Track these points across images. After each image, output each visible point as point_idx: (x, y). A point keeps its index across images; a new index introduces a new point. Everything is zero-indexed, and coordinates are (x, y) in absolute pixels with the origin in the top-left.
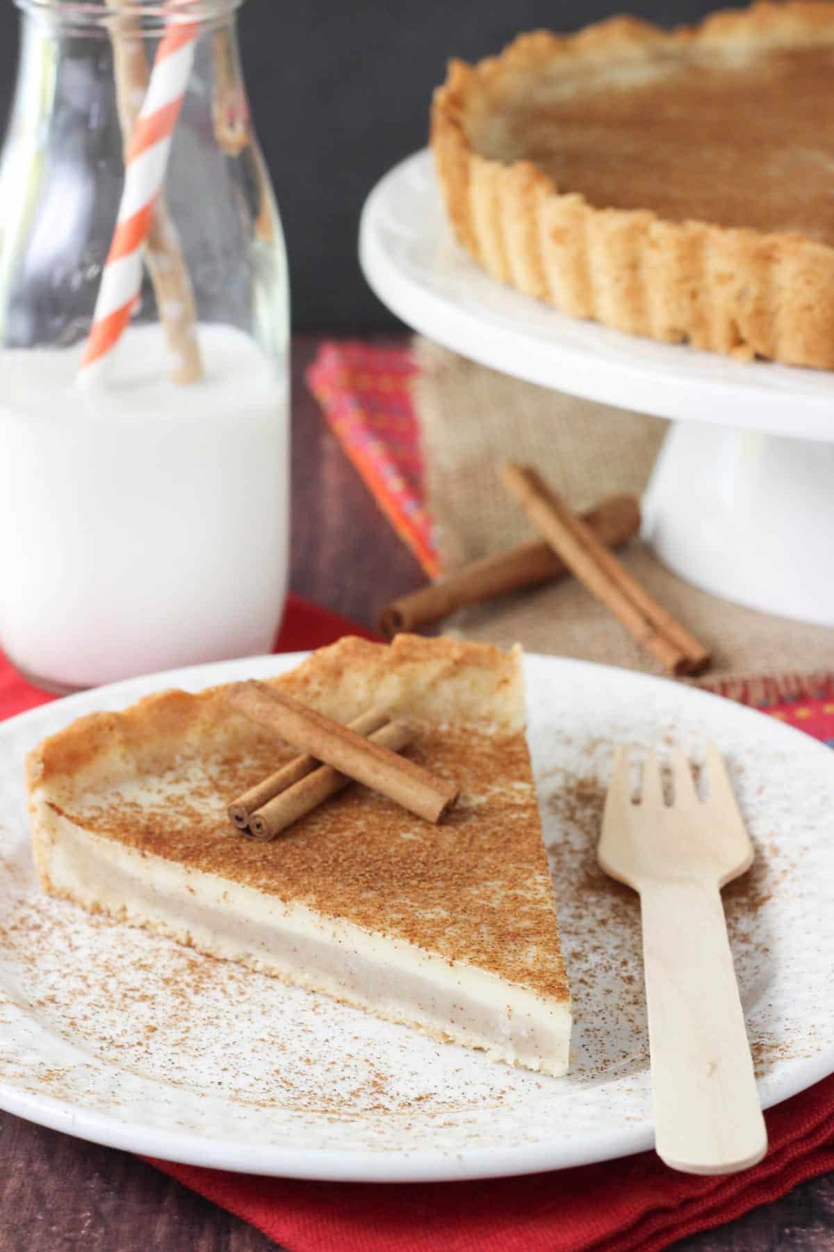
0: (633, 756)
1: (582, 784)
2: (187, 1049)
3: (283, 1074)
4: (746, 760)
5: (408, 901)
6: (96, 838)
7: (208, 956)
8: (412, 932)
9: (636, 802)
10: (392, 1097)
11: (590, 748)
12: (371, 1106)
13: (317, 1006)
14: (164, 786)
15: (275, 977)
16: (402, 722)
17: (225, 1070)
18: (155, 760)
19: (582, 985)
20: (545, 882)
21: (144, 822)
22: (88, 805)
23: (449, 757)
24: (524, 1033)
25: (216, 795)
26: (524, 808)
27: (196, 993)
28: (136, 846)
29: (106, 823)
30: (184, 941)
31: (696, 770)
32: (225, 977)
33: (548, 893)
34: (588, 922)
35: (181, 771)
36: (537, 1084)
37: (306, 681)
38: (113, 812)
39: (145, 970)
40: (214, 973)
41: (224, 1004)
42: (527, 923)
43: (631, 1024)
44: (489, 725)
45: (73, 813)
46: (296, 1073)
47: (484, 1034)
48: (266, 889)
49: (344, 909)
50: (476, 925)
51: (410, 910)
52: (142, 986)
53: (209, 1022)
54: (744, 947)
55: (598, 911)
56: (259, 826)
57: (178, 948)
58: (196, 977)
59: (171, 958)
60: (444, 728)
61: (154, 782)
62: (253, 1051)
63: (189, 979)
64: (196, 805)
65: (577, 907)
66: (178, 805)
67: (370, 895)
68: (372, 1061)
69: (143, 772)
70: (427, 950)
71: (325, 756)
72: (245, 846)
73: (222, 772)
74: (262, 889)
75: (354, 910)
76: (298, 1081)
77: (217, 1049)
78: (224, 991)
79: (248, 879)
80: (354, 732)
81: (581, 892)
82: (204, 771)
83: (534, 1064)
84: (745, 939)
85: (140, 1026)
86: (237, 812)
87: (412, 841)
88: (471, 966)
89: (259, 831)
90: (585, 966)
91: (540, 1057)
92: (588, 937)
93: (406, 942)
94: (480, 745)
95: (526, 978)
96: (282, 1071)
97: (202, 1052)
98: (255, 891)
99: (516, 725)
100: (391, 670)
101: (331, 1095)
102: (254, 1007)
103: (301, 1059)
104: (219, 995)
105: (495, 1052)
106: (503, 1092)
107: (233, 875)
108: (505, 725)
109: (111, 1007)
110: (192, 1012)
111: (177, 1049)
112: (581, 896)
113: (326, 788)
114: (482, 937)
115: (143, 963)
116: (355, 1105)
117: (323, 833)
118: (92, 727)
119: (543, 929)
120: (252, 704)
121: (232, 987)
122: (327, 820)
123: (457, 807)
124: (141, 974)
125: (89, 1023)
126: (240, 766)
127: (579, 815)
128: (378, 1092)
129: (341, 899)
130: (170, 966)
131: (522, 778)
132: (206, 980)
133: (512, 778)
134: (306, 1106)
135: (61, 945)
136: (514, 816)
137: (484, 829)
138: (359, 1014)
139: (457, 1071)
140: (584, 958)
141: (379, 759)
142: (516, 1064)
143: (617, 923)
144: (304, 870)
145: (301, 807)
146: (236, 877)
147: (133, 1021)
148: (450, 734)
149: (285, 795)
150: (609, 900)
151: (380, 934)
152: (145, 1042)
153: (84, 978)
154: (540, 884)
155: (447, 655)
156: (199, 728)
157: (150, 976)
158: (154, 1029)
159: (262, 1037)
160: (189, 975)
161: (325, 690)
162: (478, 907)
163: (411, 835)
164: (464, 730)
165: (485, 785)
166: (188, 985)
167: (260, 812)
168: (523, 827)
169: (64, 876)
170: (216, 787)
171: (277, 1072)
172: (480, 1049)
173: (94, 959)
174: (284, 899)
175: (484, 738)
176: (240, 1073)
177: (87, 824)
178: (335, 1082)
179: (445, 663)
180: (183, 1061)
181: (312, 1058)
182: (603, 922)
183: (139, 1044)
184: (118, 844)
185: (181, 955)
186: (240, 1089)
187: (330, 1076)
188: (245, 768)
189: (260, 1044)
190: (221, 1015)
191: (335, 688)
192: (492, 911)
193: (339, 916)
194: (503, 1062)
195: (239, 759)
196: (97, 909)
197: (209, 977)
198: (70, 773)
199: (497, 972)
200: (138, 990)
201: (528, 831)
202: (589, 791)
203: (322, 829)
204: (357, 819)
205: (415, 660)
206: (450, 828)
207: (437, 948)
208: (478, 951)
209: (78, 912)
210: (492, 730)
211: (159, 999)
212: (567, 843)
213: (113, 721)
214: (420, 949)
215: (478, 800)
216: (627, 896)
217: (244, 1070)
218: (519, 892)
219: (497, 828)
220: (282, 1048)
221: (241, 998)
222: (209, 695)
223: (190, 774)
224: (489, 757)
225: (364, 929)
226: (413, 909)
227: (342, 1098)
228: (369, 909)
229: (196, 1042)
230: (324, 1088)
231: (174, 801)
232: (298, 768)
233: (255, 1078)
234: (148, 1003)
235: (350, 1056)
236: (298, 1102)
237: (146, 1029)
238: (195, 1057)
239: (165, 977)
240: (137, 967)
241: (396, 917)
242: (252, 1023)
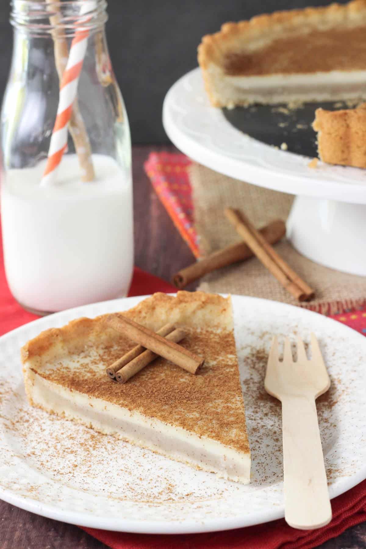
0: (280, 340)
1: (258, 352)
2: (90, 475)
3: (130, 485)
4: (327, 341)
5: (182, 410)
6: (52, 383)
7: (99, 433)
8: (183, 424)
9: (281, 360)
10: (176, 495)
11: (262, 336)
12: (167, 499)
13: (145, 455)
14: (80, 359)
15: (127, 442)
16: (181, 329)
17: (106, 483)
18: (76, 348)
19: (257, 443)
20: (240, 400)
21: (71, 376)
22: (47, 369)
23: (201, 343)
24: (231, 467)
25: (102, 363)
26: (232, 366)
27: (94, 449)
28: (68, 387)
29: (55, 376)
30: (89, 427)
31: (306, 345)
32: (107, 442)
33: (241, 405)
34: (260, 414)
35: (87, 352)
36: (237, 488)
37: (140, 312)
38: (58, 371)
39: (73, 439)
40: (101, 440)
41: (106, 454)
42: (232, 419)
43: (277, 460)
44: (218, 329)
45: (41, 372)
46: (136, 485)
47: (215, 467)
48: (122, 405)
49: (155, 414)
50: (211, 420)
51: (183, 413)
52: (71, 447)
53: (100, 462)
54: (325, 425)
55: (264, 410)
56: (119, 377)
57: (87, 429)
58: (94, 442)
59: (84, 434)
60: (199, 331)
61: (75, 357)
62: (118, 475)
63: (91, 443)
64: (93, 367)
65: (255, 408)
66: (86, 368)
67: (166, 407)
68: (167, 479)
69: (71, 353)
70: (190, 432)
71: (147, 346)
72: (114, 386)
73: (105, 352)
74: (121, 405)
75: (159, 414)
76: (136, 488)
77: (103, 474)
78: (106, 448)
79: (115, 401)
80: (159, 335)
81: (257, 401)
82: (97, 352)
83: (236, 479)
84: (326, 421)
85: (70, 465)
86: (110, 371)
87: (185, 383)
88: (208, 438)
89: (120, 379)
90: (258, 435)
91: (238, 476)
92: (259, 421)
93: (181, 428)
94: (214, 338)
95: (232, 443)
96: (130, 483)
97: (96, 476)
98: (118, 406)
99: (229, 329)
100: (176, 307)
101: (150, 494)
102: (119, 456)
103: (138, 478)
104: (104, 450)
105: (219, 475)
106: (223, 492)
107: (108, 399)
108: (225, 329)
109: (58, 456)
110: (92, 458)
111: (85, 475)
112: (257, 403)
113: (148, 360)
114: (213, 425)
115: (72, 436)
116: (160, 498)
117: (147, 379)
118: (49, 335)
119: (239, 421)
120: (116, 324)
121: (109, 447)
122: (149, 374)
123: (204, 366)
124: (71, 441)
125: (49, 464)
126: (112, 349)
127: (257, 366)
128: (170, 492)
129: (154, 409)
130: (83, 438)
131: (232, 353)
132: (98, 444)
133: (227, 353)
134: (140, 499)
135: (38, 429)
136: (228, 370)
137: (215, 376)
138: (162, 458)
139: (204, 482)
140: (258, 431)
141: (170, 347)
142: (228, 479)
144: (138, 396)
145: (137, 369)
146: (110, 400)
147: (67, 462)
148: (201, 333)
149: (130, 364)
150: (269, 404)
151: (170, 425)
152: (72, 472)
153: (47, 444)
154: (238, 401)
155: (199, 300)
156: (94, 334)
157: (75, 442)
158: (76, 466)
159: (121, 469)
160: (91, 441)
161: (148, 316)
162: (212, 412)
163: (184, 379)
164: (207, 331)
165: (216, 356)
166: (91, 446)
167: (120, 371)
168: (231, 375)
169: (38, 398)
170: (102, 360)
171: (128, 484)
172: (213, 473)
173: (51, 435)
174: (130, 410)
175: (216, 335)
176: (112, 485)
177: (47, 377)
178: (152, 488)
179: (198, 303)
180: (88, 480)
181: (142, 478)
182: (266, 414)
183: (70, 472)
184: (60, 386)
185: (88, 433)
186: (112, 492)
187: (150, 486)
188: (115, 350)
189: (121, 472)
190: (104, 459)
191: (152, 315)
192: (217, 413)
193: (153, 417)
194: (223, 478)
195: (111, 347)
196: (52, 413)
197: (100, 442)
198: (40, 355)
199: (219, 441)
200: (69, 449)
201: (234, 377)
202: (261, 355)
203: (146, 378)
204: (161, 373)
205: (186, 302)
206: (200, 376)
207: (194, 430)
208: (212, 432)
209: (45, 414)
210: (219, 331)
211: (78, 453)
212: (251, 379)
213: (58, 332)
214: (187, 431)
215: (213, 363)
216: (276, 402)
217: (114, 483)
218: (229, 405)
219: (220, 376)
220: (130, 473)
221: (113, 452)
222: (98, 319)
223: (91, 354)
224: (218, 343)
225: (163, 422)
226: (185, 413)
227: (155, 495)
228: (166, 414)
229: (94, 472)
230: (147, 491)
231: (84, 366)
232: (136, 351)
233: (118, 487)
234: (74, 454)
235: (159, 476)
236: (136, 497)
237: (73, 466)
238: (93, 478)
239: (81, 442)
240: (69, 438)
241: (177, 417)
242: (117, 462)
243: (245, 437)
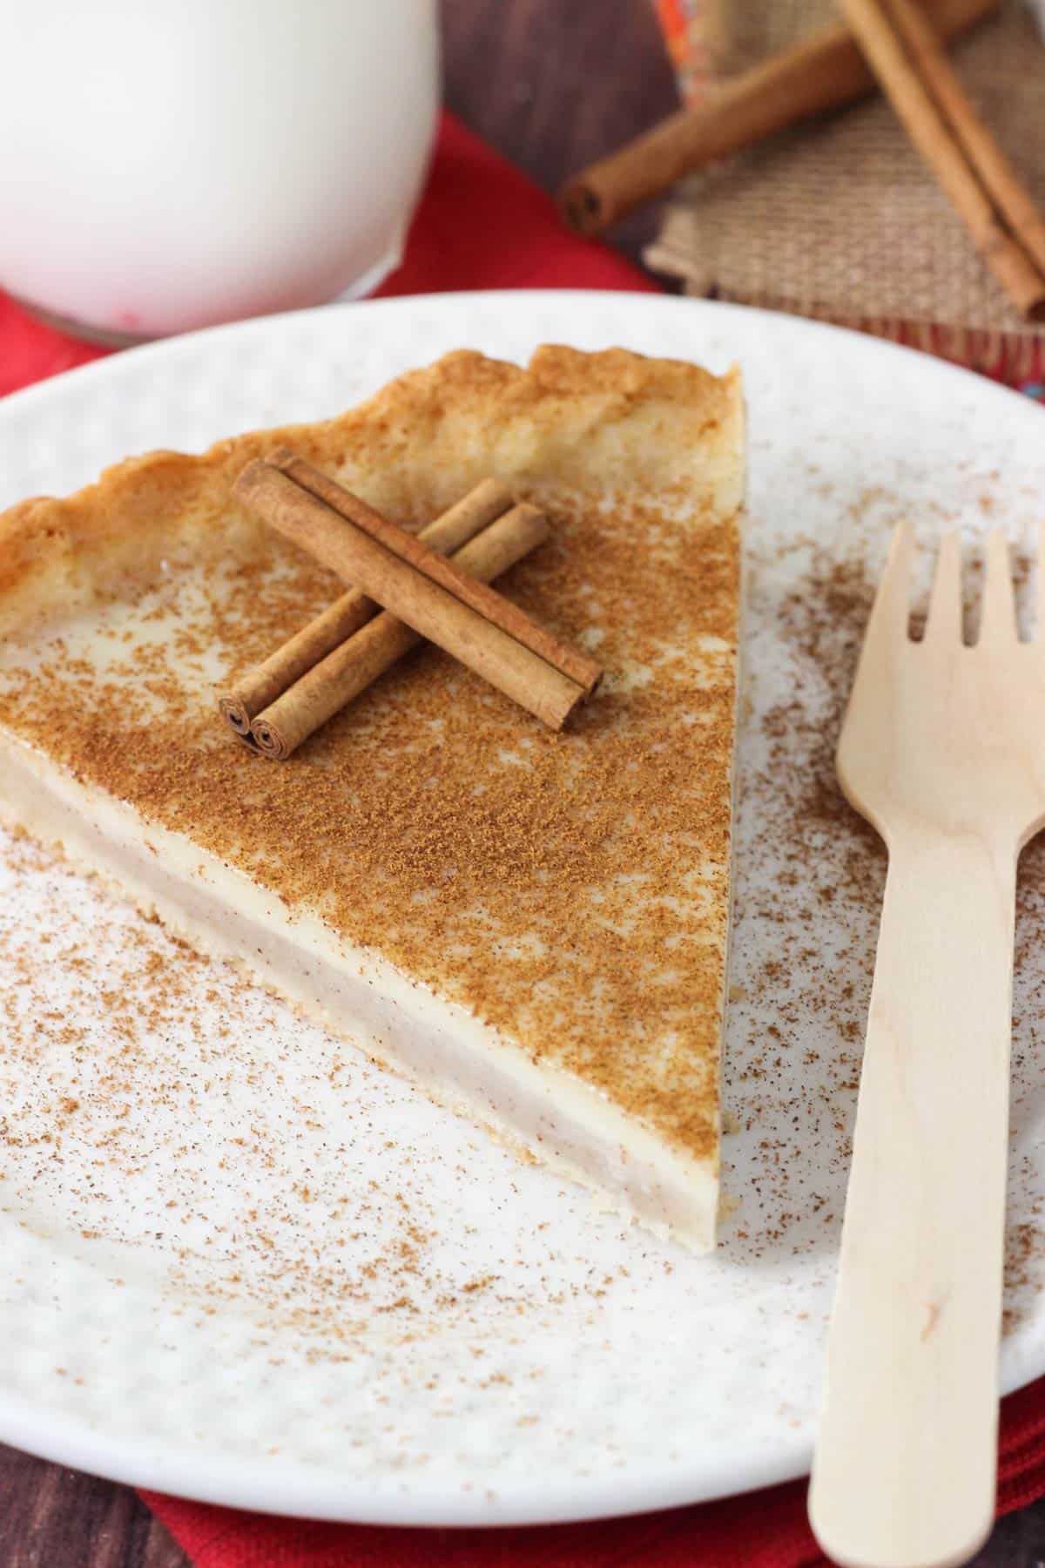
0: (923, 530)
1: (839, 575)
2: (119, 1155)
3: (262, 1220)
5: (484, 916)
6: (14, 737)
7: (183, 945)
8: (479, 989)
10: (428, 1282)
11: (861, 505)
12: (390, 1302)
13: (337, 1069)
14: (135, 626)
15: (280, 1001)
16: (533, 505)
17: (171, 1205)
18: (126, 573)
19: (772, 1041)
20: (716, 877)
21: (91, 708)
23: (608, 570)
24: (645, 1189)
25: (218, 647)
26: (704, 699)
27: (151, 1028)
28: (70, 764)
29: (33, 705)
30: (148, 916)
31: (1022, 566)
32: (204, 994)
33: (716, 908)
34: (804, 894)
35: (167, 591)
36: (666, 1263)
37: (383, 427)
38: (45, 681)
39: (80, 972)
40: (186, 984)
41: (189, 1058)
42: (670, 977)
43: (837, 1133)
44: (680, 502)
46: (284, 1219)
47: (587, 1170)
48: (261, 874)
49: (377, 929)
50: (587, 977)
51: (484, 934)
52: (70, 1008)
53: (164, 1095)
55: (823, 868)
56: (266, 737)
57: (139, 925)
58: (156, 990)
59: (124, 947)
60: (606, 506)
61: (122, 617)
62: (222, 1165)
63: (143, 995)
64: (179, 666)
65: (791, 857)
66: (153, 669)
67: (424, 898)
68: (407, 1201)
69: (101, 598)
70: (499, 1031)
71: (386, 601)
72: (243, 771)
73: (238, 591)
74: (254, 874)
75: (393, 934)
76: (282, 1235)
77: (164, 1156)
79: (235, 851)
81: (802, 822)
82: (206, 593)
83: (661, 1232)
85: (53, 1098)
86: (232, 709)
87: (516, 771)
88: (563, 1071)
89: (267, 744)
90: (783, 996)
91: (671, 1226)
92: (796, 928)
93: (467, 1011)
94: (661, 545)
95: (651, 1107)
96: (261, 1214)
97: (141, 1163)
98: (244, 874)
99: (725, 503)
100: (520, 414)
101: (331, 1272)
102: (238, 1066)
103: (295, 1188)
104: (185, 1034)
106: (609, 1281)
107: (213, 839)
108: (707, 504)
109: (14, 1052)
110: (139, 1072)
111: (101, 1155)
112: (800, 830)
113: (389, 652)
114: (592, 1007)
115: (79, 955)
116: (365, 1297)
117: (373, 744)
118: (17, 534)
120: (274, 506)
121: (210, 1017)
122: (383, 716)
123: (601, 691)
124: (73, 979)
126: (267, 578)
127: (824, 644)
128: (407, 1269)
129: (378, 907)
130: (120, 965)
131: (718, 630)
132: (171, 1000)
133: (700, 626)
136: (689, 720)
137: (639, 746)
138: (403, 1091)
139: (541, 1227)
140: (785, 978)
142: (635, 1225)
143: (852, 898)
144: (328, 833)
146: (217, 844)
147: (44, 1085)
148: (615, 516)
149: (313, 678)
151: (430, 988)
152: (55, 1134)
154: (708, 884)
155: (615, 388)
156: (202, 514)
157: (85, 985)
158: (73, 1107)
159: (238, 1136)
160: (147, 986)
161: (413, 441)
162: (597, 936)
163: (517, 756)
164: (639, 511)
165: (656, 643)
166: (141, 1011)
167: (267, 716)
168: (697, 745)
170: (222, 630)
174: (286, 899)
175: (669, 529)
176: (194, 1215)
178: (341, 1243)
179: (611, 398)
180: (109, 1180)
181: (314, 1185)
182: (828, 894)
183: (47, 1138)
184: (44, 755)
185: (139, 941)
186: (188, 1251)
187: (335, 1228)
188: (276, 583)
189: (235, 1150)
190: (184, 1080)
191: (431, 436)
192: (615, 944)
193: (368, 944)
194: (615, 1215)
195: (265, 566)
196: (22, 833)
197: (178, 993)
199: (605, 1088)
200: (61, 1016)
201: (707, 756)
202: (845, 589)
203: (372, 737)
204: (433, 716)
205: (562, 394)
206: (579, 742)
207: (516, 1028)
208: (582, 1040)
210: (683, 514)
211: (90, 1039)
212: (796, 706)
213: (53, 521)
214: (489, 1027)
215: (638, 677)
217: (202, 1207)
218: (670, 902)
219: (658, 748)
220: (269, 1161)
221: (221, 1045)
222: (217, 460)
223: (181, 601)
224: (673, 573)
225: (404, 973)
226: (492, 934)
227: (348, 1279)
228: (418, 933)
229: (134, 1141)
230: (323, 1254)
231: (149, 657)
232: (343, 617)
233: (216, 1228)
234: (72, 1047)
235: (375, 1185)
236: (275, 1285)
237: (61, 1106)
238: (130, 1173)
239: (108, 990)
240: (68, 963)
241: (460, 951)
242: (230, 1101)
243: (704, 1078)
